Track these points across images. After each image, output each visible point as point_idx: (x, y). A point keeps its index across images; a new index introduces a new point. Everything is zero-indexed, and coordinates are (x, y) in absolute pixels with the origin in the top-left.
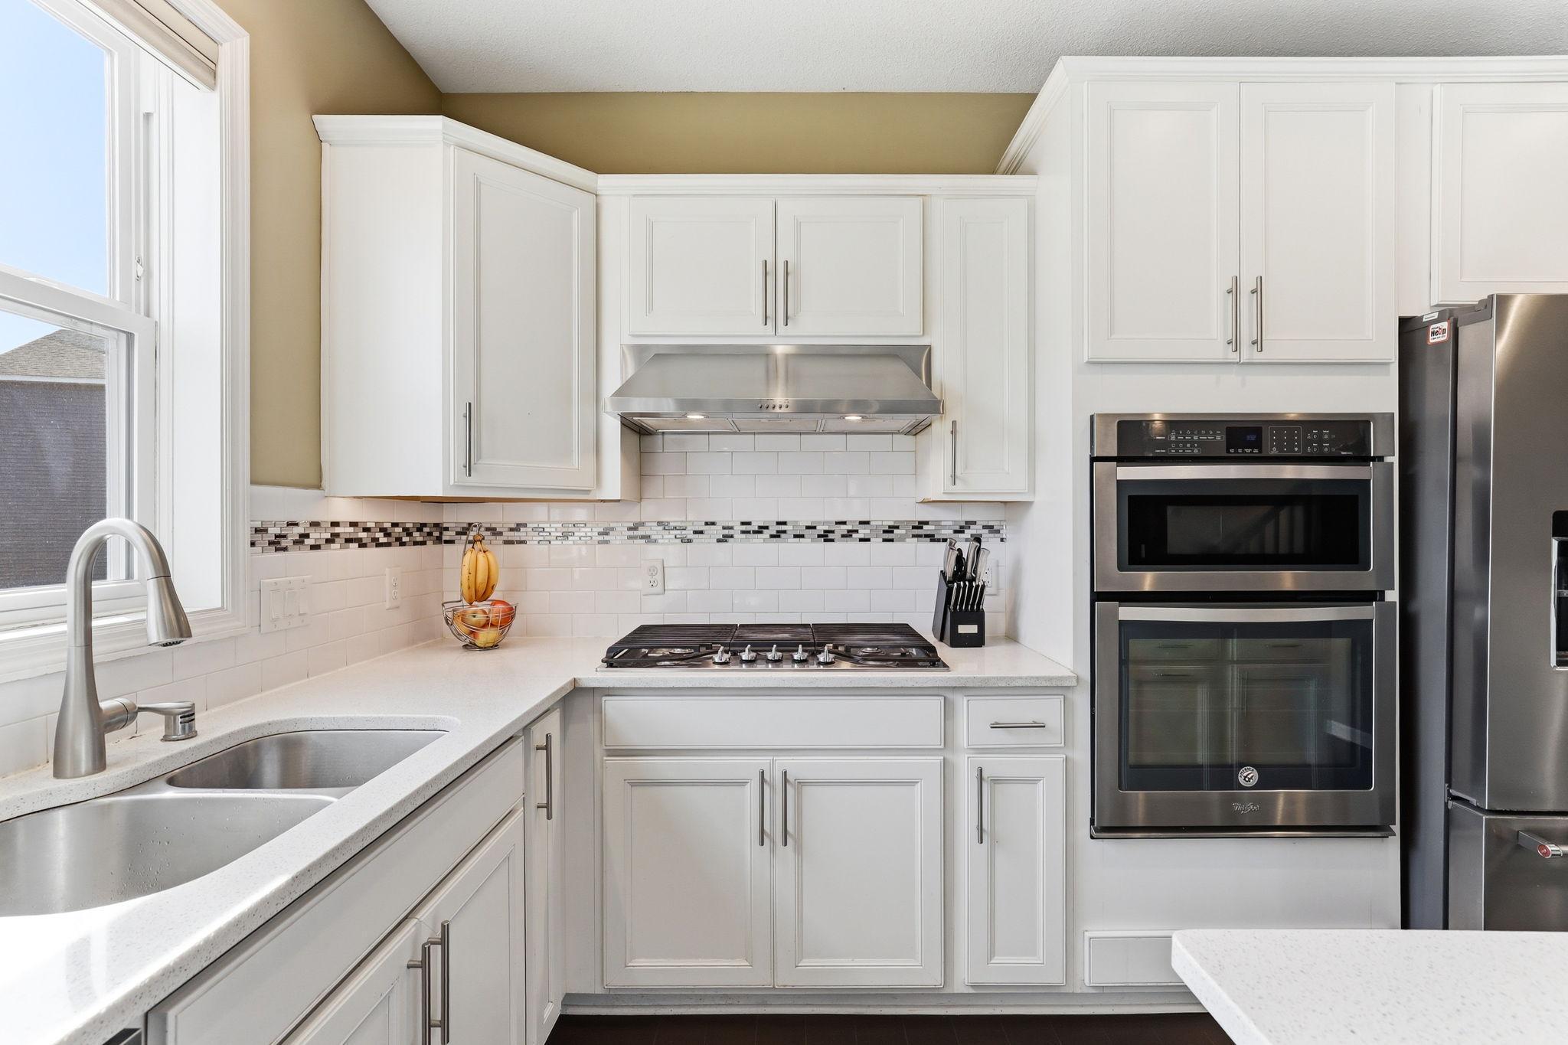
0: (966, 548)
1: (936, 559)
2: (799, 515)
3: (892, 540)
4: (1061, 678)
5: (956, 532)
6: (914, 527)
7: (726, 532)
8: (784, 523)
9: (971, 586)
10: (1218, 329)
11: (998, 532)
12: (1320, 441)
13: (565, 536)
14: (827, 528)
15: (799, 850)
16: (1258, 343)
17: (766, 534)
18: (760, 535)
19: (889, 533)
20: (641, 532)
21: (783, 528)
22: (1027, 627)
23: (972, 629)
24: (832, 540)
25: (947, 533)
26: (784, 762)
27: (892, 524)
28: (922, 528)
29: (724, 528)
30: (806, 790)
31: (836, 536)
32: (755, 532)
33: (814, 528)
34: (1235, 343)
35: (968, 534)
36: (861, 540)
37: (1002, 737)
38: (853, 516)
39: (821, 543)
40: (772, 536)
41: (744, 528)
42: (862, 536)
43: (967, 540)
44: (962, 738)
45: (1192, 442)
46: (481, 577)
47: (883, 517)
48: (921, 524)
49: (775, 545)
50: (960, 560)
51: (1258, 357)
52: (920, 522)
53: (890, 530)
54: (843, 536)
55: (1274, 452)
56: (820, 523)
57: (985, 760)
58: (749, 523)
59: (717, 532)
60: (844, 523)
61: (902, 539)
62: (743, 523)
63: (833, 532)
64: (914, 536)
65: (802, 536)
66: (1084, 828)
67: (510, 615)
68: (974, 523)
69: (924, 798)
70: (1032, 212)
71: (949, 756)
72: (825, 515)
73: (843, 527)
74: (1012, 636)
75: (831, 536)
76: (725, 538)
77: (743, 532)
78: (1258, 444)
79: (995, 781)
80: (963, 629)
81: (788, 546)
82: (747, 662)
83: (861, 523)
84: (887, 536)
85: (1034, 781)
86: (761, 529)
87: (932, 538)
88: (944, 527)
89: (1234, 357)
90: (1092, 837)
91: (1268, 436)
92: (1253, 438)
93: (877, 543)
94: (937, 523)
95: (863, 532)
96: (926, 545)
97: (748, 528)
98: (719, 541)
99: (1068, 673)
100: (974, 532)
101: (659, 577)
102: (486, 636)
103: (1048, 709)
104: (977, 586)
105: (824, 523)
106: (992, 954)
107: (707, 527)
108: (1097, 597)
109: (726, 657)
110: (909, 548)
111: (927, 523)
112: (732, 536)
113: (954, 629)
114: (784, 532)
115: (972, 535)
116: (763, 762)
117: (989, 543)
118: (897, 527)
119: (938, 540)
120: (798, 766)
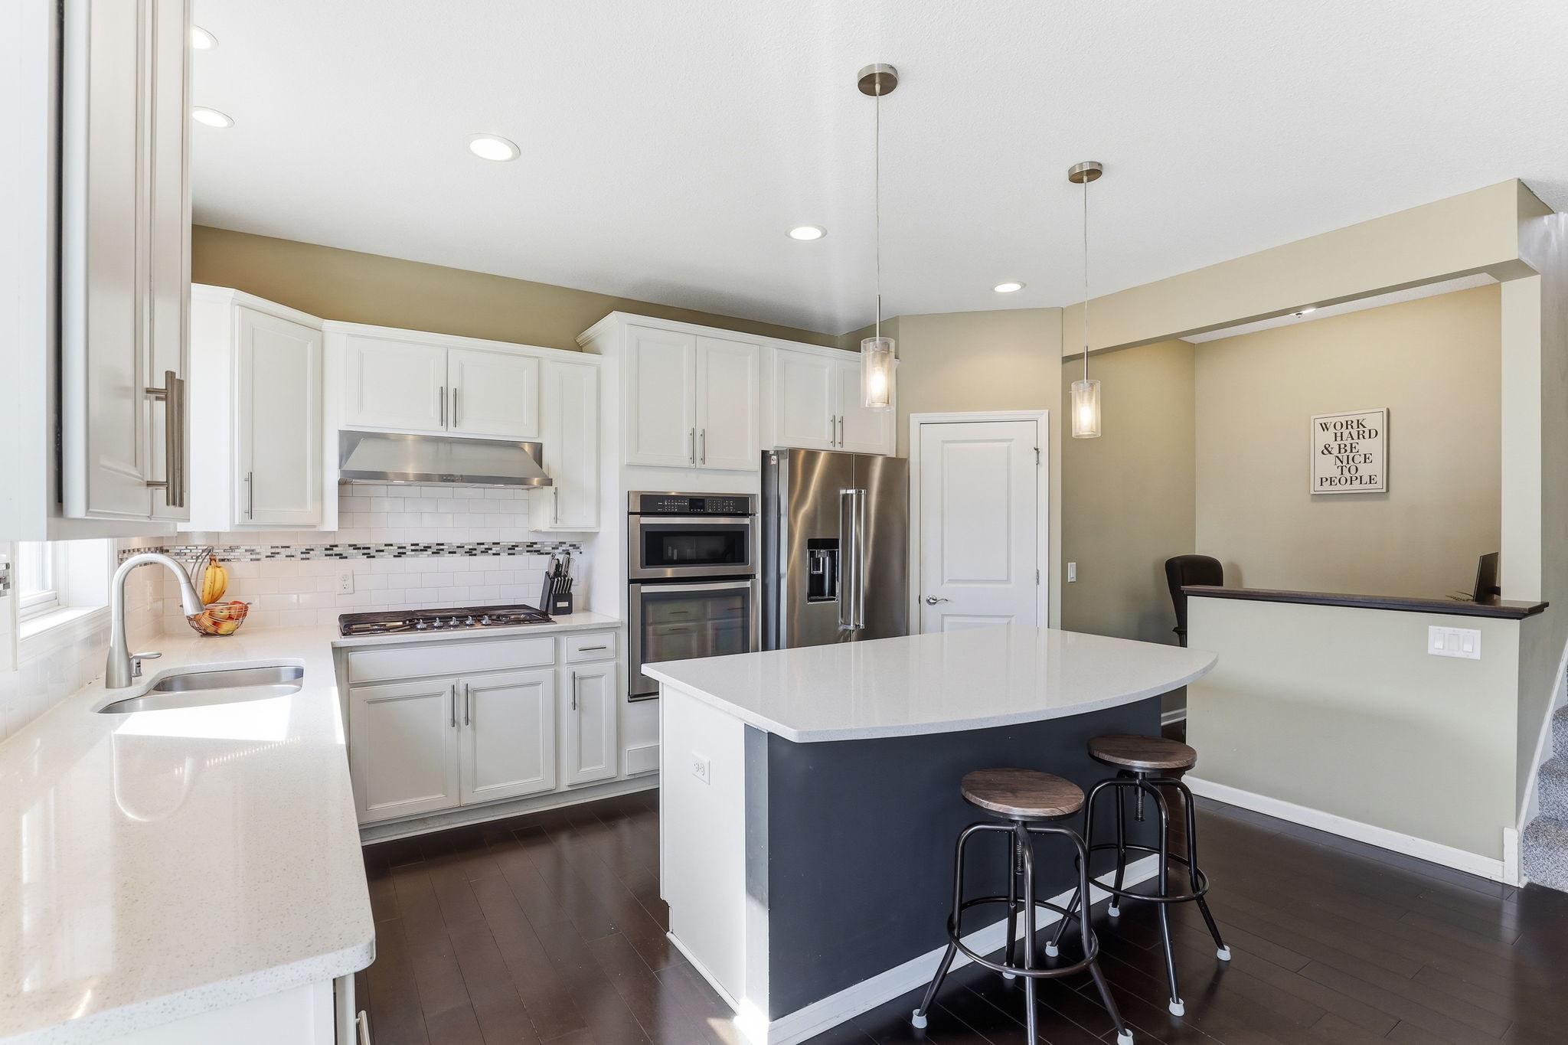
0: (561, 558)
1: (543, 565)
2: (452, 539)
3: (514, 554)
4: (615, 623)
5: (553, 548)
6: (527, 546)
7: (401, 551)
8: (443, 544)
9: (565, 578)
10: (686, 452)
11: (578, 548)
12: (729, 506)
13: (272, 555)
14: (471, 547)
15: (474, 728)
16: (703, 460)
17: (429, 552)
18: (425, 553)
19: (512, 549)
20: (336, 550)
21: (442, 547)
22: (595, 603)
23: (566, 604)
24: (475, 555)
25: (549, 549)
26: (464, 681)
27: (514, 544)
28: (532, 546)
29: (399, 548)
30: (478, 694)
31: (478, 552)
32: (421, 550)
33: (463, 547)
34: (693, 459)
35: (561, 549)
36: (494, 554)
37: (585, 655)
38: (489, 539)
39: (468, 558)
40: (433, 553)
41: (413, 548)
42: (495, 552)
43: (560, 553)
44: (564, 659)
45: (674, 506)
46: (218, 585)
47: (508, 539)
48: (533, 544)
49: (436, 558)
50: (558, 566)
51: (703, 466)
52: (531, 543)
53: (513, 547)
54: (482, 552)
55: (710, 511)
56: (466, 544)
57: (575, 668)
58: (418, 545)
59: (395, 550)
60: (483, 544)
61: (520, 553)
62: (412, 545)
63: (475, 549)
64: (528, 551)
65: (455, 553)
66: (625, 697)
67: (244, 611)
68: (565, 543)
69: (544, 692)
70: (599, 372)
71: (557, 668)
72: (469, 539)
73: (482, 546)
74: (587, 608)
75: (474, 552)
76: (400, 555)
77: (412, 550)
78: (703, 507)
79: (581, 678)
80: (560, 605)
81: (446, 559)
82: (436, 627)
83: (494, 544)
84: (510, 551)
85: (601, 676)
86: (426, 549)
87: (538, 552)
88: (547, 546)
89: (693, 466)
90: (629, 701)
91: (707, 503)
92: (701, 504)
93: (504, 556)
94: (542, 543)
95: (495, 549)
96: (536, 557)
97: (417, 548)
98: (395, 556)
99: (616, 621)
100: (564, 549)
101: (350, 582)
102: (226, 627)
103: (607, 640)
104: (568, 579)
105: (470, 544)
106: (580, 766)
107: (387, 548)
108: (631, 581)
109: (425, 626)
110: (524, 559)
111: (536, 543)
112: (405, 553)
113: (555, 604)
114: (443, 550)
115: (563, 550)
116: (452, 681)
117: (574, 554)
118: (517, 546)
119: (542, 554)
120: (474, 682)
